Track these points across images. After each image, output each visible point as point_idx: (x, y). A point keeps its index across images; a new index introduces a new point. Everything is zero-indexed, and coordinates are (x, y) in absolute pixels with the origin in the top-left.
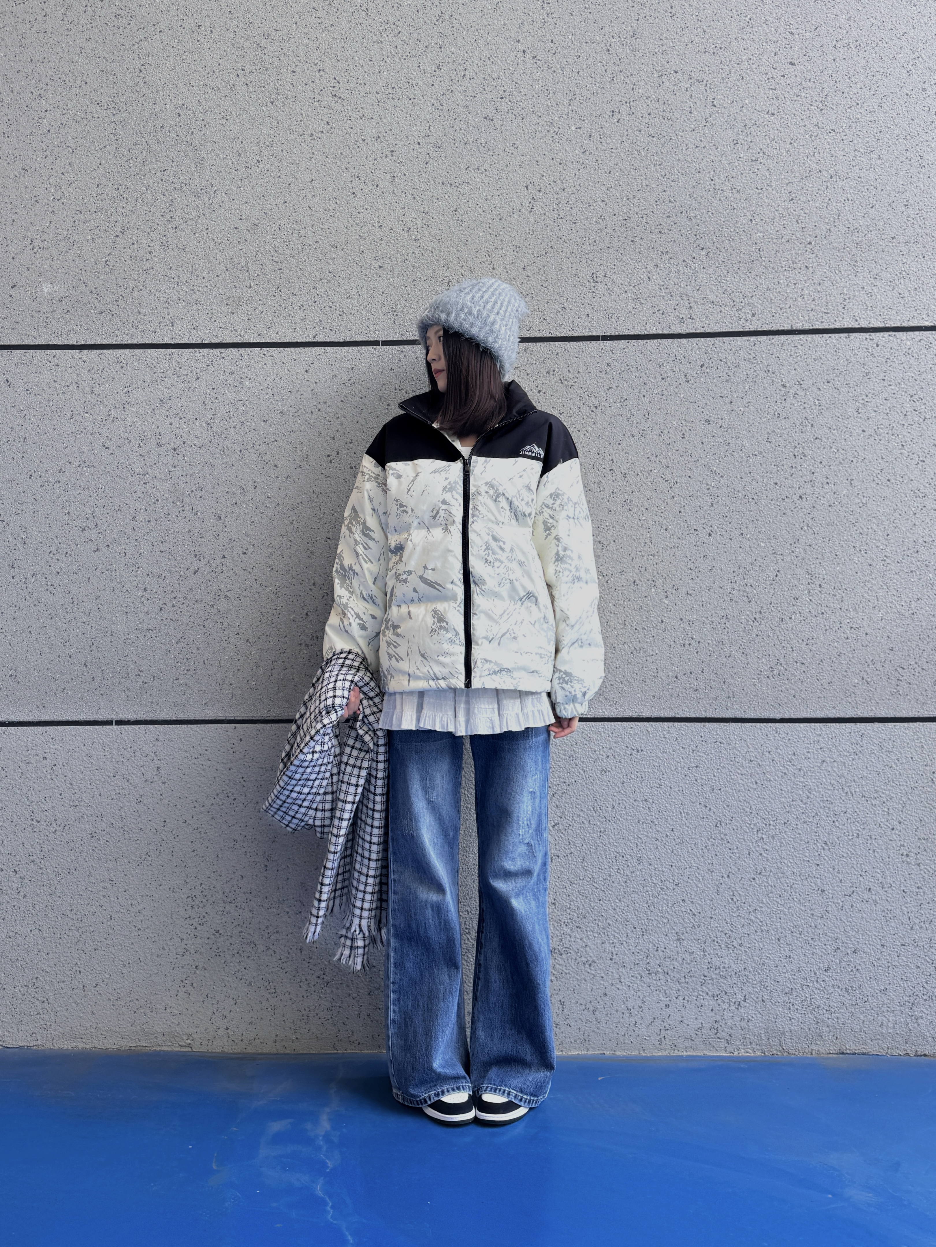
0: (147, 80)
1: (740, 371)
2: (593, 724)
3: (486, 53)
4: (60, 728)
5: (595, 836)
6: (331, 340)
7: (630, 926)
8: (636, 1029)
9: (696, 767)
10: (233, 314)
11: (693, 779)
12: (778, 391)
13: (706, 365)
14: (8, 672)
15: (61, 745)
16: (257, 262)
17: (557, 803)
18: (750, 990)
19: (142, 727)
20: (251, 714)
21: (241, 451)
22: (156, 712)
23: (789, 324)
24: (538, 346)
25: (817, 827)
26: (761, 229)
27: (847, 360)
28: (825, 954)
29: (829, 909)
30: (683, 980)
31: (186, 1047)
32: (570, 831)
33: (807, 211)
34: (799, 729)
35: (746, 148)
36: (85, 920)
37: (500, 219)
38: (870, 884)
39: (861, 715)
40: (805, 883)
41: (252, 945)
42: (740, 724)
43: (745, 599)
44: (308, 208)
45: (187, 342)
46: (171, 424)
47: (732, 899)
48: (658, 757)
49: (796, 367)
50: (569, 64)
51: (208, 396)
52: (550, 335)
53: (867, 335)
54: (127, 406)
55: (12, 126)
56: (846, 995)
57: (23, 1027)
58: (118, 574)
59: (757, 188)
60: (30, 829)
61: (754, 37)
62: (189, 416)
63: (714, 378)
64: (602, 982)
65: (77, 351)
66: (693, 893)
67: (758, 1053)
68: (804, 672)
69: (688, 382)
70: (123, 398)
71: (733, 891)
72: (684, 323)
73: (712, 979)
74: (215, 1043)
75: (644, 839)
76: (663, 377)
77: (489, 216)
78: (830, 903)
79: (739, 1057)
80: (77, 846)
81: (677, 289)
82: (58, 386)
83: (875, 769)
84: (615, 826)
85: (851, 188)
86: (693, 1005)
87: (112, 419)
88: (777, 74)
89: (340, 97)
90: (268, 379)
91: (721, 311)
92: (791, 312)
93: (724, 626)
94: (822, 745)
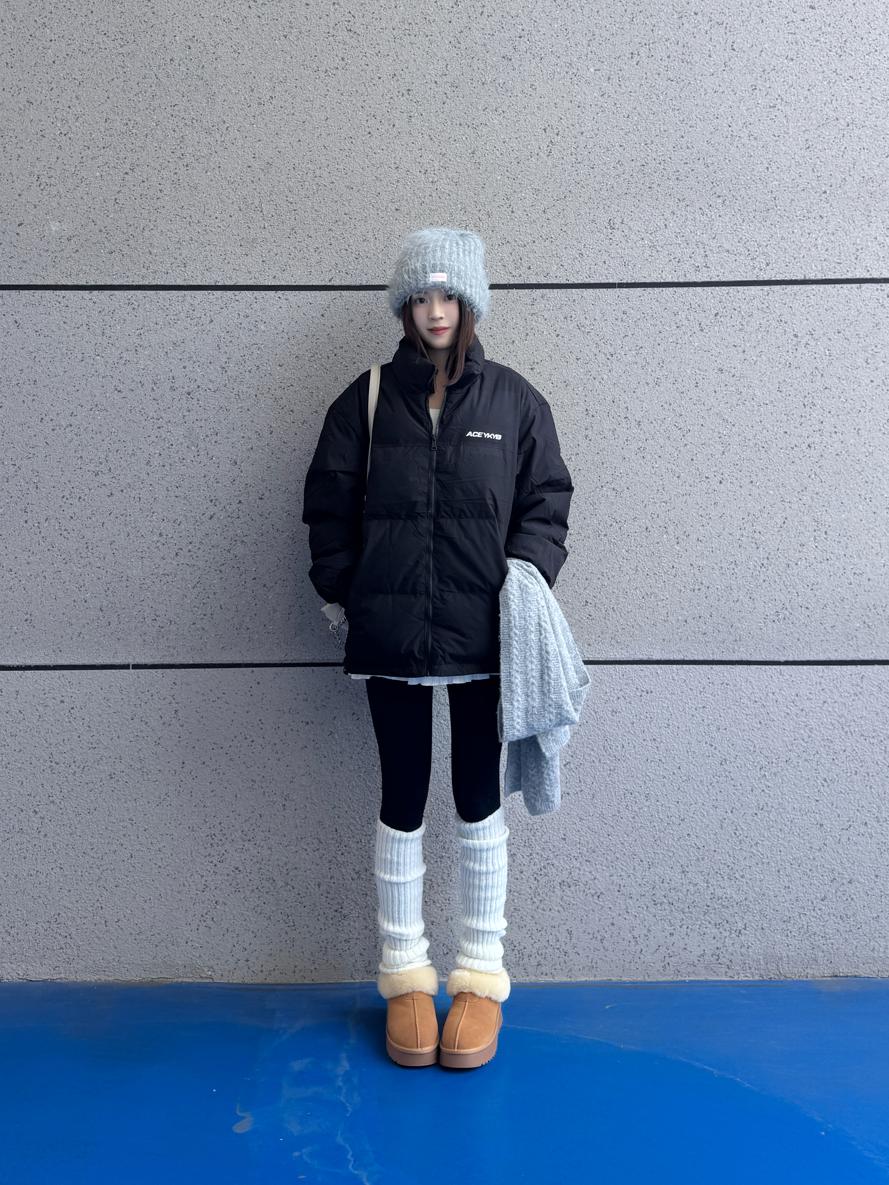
0: (155, 9)
1: (753, 320)
2: (605, 666)
4: (77, 672)
5: (605, 774)
6: (347, 284)
7: (637, 860)
8: (642, 956)
9: (704, 707)
10: (247, 255)
11: (700, 719)
12: (789, 341)
13: (720, 315)
14: (23, 617)
15: (78, 688)
16: (271, 203)
18: (751, 918)
19: (159, 671)
20: (268, 658)
21: (256, 396)
22: (172, 655)
23: (801, 273)
24: (555, 293)
25: (818, 765)
26: (777, 177)
27: (858, 311)
28: (822, 885)
29: (827, 842)
30: (687, 910)
31: (207, 978)
32: (581, 770)
33: (823, 160)
34: (802, 671)
35: (765, 94)
36: (105, 857)
37: (518, 163)
38: (866, 818)
39: (862, 658)
40: (805, 817)
41: (271, 881)
42: (746, 666)
43: (753, 545)
44: (323, 147)
45: (200, 284)
46: (185, 368)
47: (735, 833)
48: (666, 698)
49: (808, 317)
51: (222, 340)
52: (567, 282)
53: (878, 286)
54: (139, 349)
55: (15, 56)
56: (841, 922)
57: (45, 962)
58: (132, 519)
59: (774, 136)
60: (49, 770)
62: (202, 360)
63: (727, 327)
64: (609, 912)
65: (87, 292)
66: (698, 828)
67: (757, 978)
68: (808, 616)
69: (702, 330)
70: (135, 341)
71: (736, 826)
72: (699, 271)
73: (715, 909)
74: (235, 974)
75: (652, 776)
76: (678, 325)
77: (507, 159)
78: (828, 837)
79: (739, 981)
80: (96, 786)
81: (693, 237)
82: (68, 328)
83: (874, 709)
84: (625, 765)
85: (867, 136)
86: (696, 934)
87: (124, 362)
88: (797, 17)
89: (355, 32)
90: (283, 323)
91: (736, 260)
92: (804, 261)
93: (733, 572)
94: (824, 686)
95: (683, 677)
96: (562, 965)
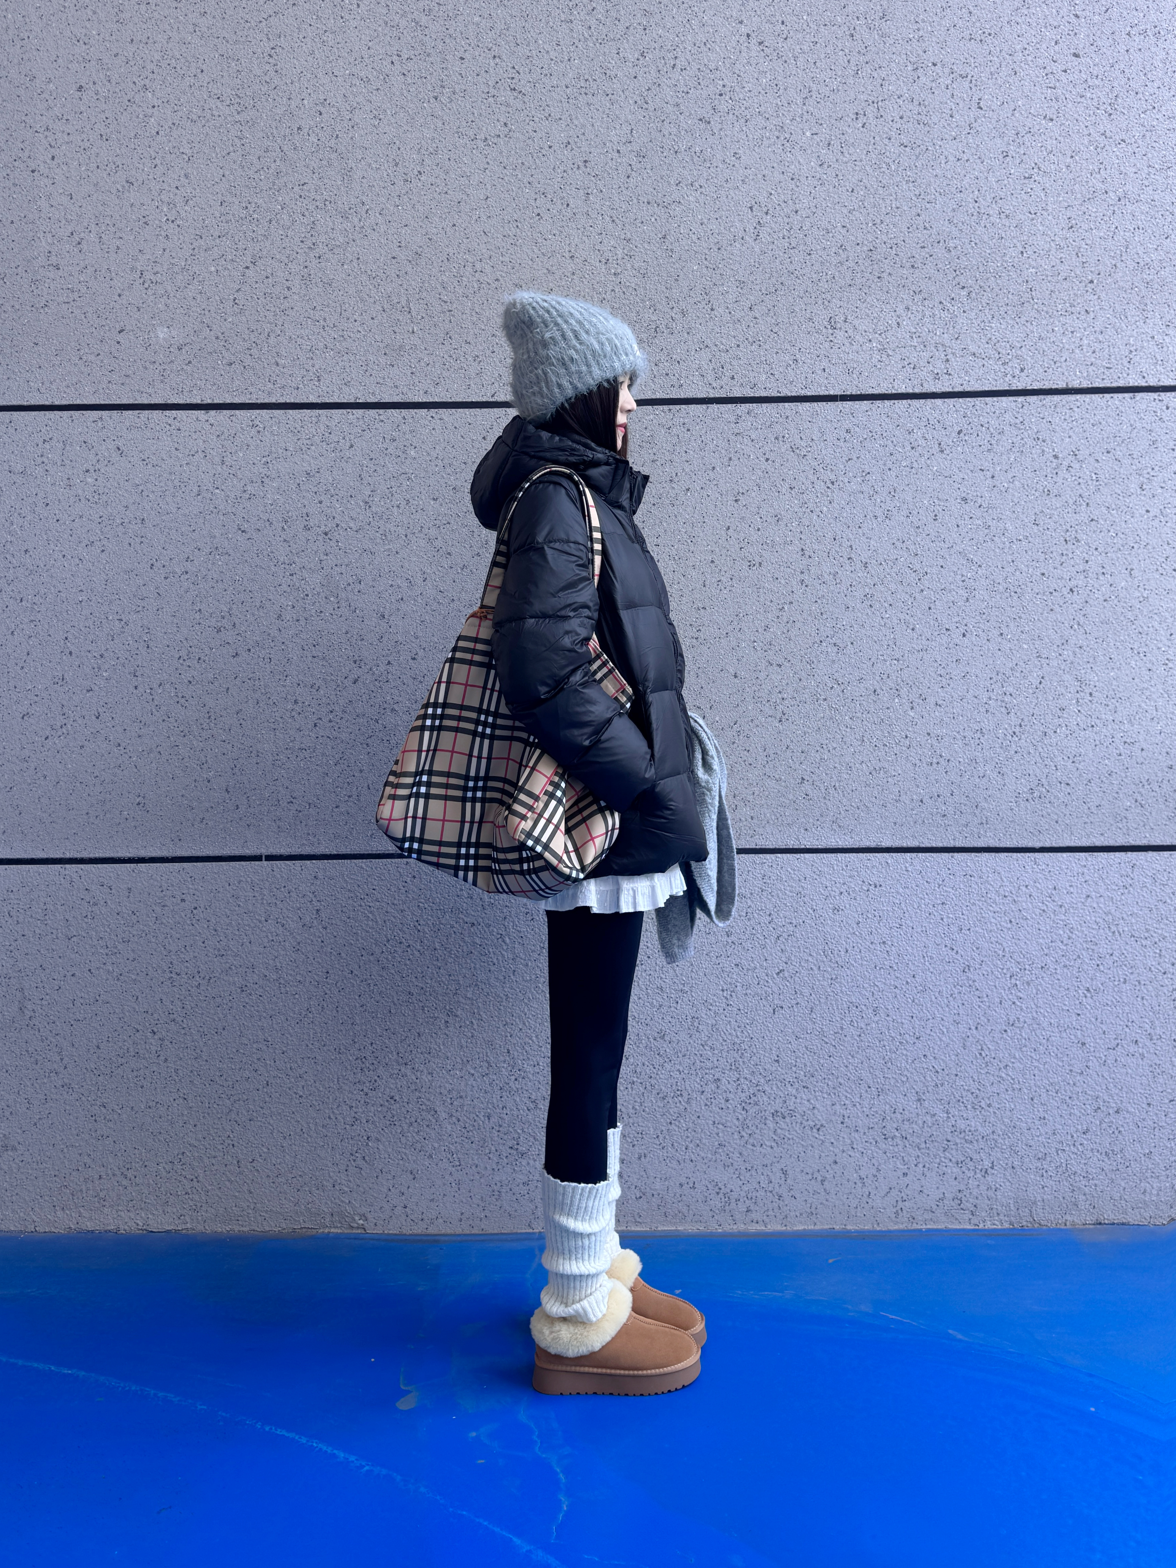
0: (278, 67)
1: (1004, 438)
2: (825, 855)
3: (701, 37)
4: (200, 865)
5: (825, 983)
7: (864, 1086)
8: (869, 1201)
9: (943, 904)
10: (393, 366)
11: (939, 918)
12: (1048, 463)
13: (964, 431)
14: (135, 800)
15: (201, 884)
16: (421, 301)
17: (783, 947)
18: (999, 1155)
19: (297, 862)
21: (406, 536)
22: (313, 845)
23: (1063, 381)
24: (765, 408)
25: (1079, 972)
26: (1033, 263)
27: (1131, 425)
28: (1083, 1115)
29: (1090, 1064)
30: (923, 1145)
31: (358, 1228)
32: (797, 979)
33: (1089, 242)
34: (1061, 859)
35: (1018, 161)
36: (237, 1086)
37: (719, 249)
38: (1137, 1035)
39: (1133, 843)
40: (1064, 1035)
42: (993, 854)
43: (1003, 710)
44: (483, 234)
45: (338, 401)
46: (321, 502)
47: (981, 1054)
48: (898, 892)
49: (1071, 433)
50: (804, 53)
51: (365, 468)
52: (779, 394)
53: (1154, 395)
54: (266, 480)
55: (111, 126)
56: (1106, 1159)
57: (169, 1209)
58: (262, 683)
59: (1030, 213)
60: (168, 983)
61: (1030, 20)
62: (342, 493)
63: (973, 447)
64: (831, 1148)
65: (203, 412)
66: (936, 1047)
67: (1006, 1226)
68: (1069, 793)
69: (942, 451)
70: (261, 471)
71: (981, 1045)
72: (939, 379)
73: (956, 1144)
74: (391, 1224)
75: (881, 986)
76: (912, 445)
77: (705, 245)
78: (1091, 1058)
79: (985, 1230)
80: (225, 1001)
81: (932, 338)
82: (180, 455)
83: (1147, 905)
84: (849, 972)
85: (1143, 213)
86: (934, 1173)
87: (248, 496)
88: (1057, 68)
89: (521, 92)
90: (437, 447)
91: (983, 366)
92: (1067, 366)
93: (978, 741)
94: (1088, 878)
95: (918, 867)
96: (776, 1211)
